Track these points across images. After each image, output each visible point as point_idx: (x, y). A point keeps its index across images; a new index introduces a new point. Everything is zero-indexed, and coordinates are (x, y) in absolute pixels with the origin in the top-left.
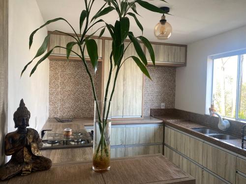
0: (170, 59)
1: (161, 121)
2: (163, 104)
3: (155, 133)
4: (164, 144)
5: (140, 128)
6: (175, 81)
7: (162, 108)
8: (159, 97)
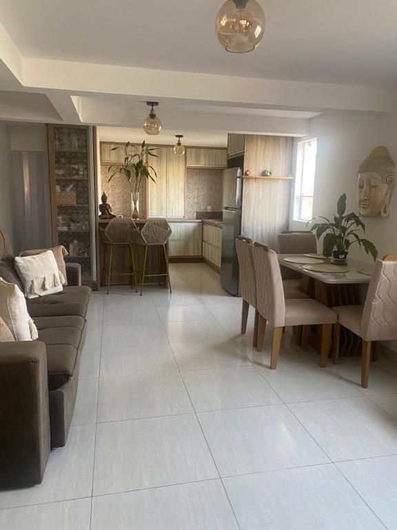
0: (211, 162)
1: (200, 221)
2: (209, 207)
3: (194, 232)
4: (203, 241)
5: (181, 226)
6: (222, 184)
7: (209, 211)
8: (206, 200)
